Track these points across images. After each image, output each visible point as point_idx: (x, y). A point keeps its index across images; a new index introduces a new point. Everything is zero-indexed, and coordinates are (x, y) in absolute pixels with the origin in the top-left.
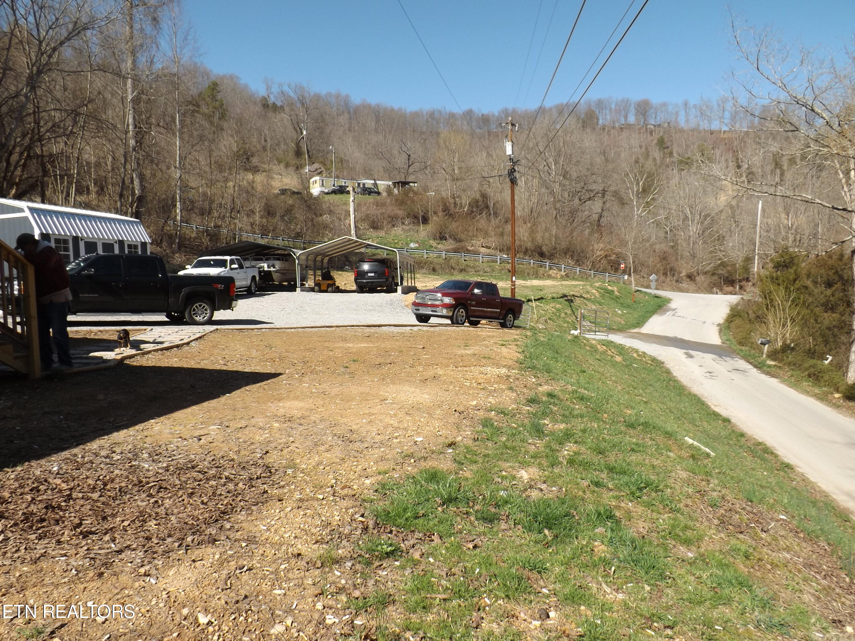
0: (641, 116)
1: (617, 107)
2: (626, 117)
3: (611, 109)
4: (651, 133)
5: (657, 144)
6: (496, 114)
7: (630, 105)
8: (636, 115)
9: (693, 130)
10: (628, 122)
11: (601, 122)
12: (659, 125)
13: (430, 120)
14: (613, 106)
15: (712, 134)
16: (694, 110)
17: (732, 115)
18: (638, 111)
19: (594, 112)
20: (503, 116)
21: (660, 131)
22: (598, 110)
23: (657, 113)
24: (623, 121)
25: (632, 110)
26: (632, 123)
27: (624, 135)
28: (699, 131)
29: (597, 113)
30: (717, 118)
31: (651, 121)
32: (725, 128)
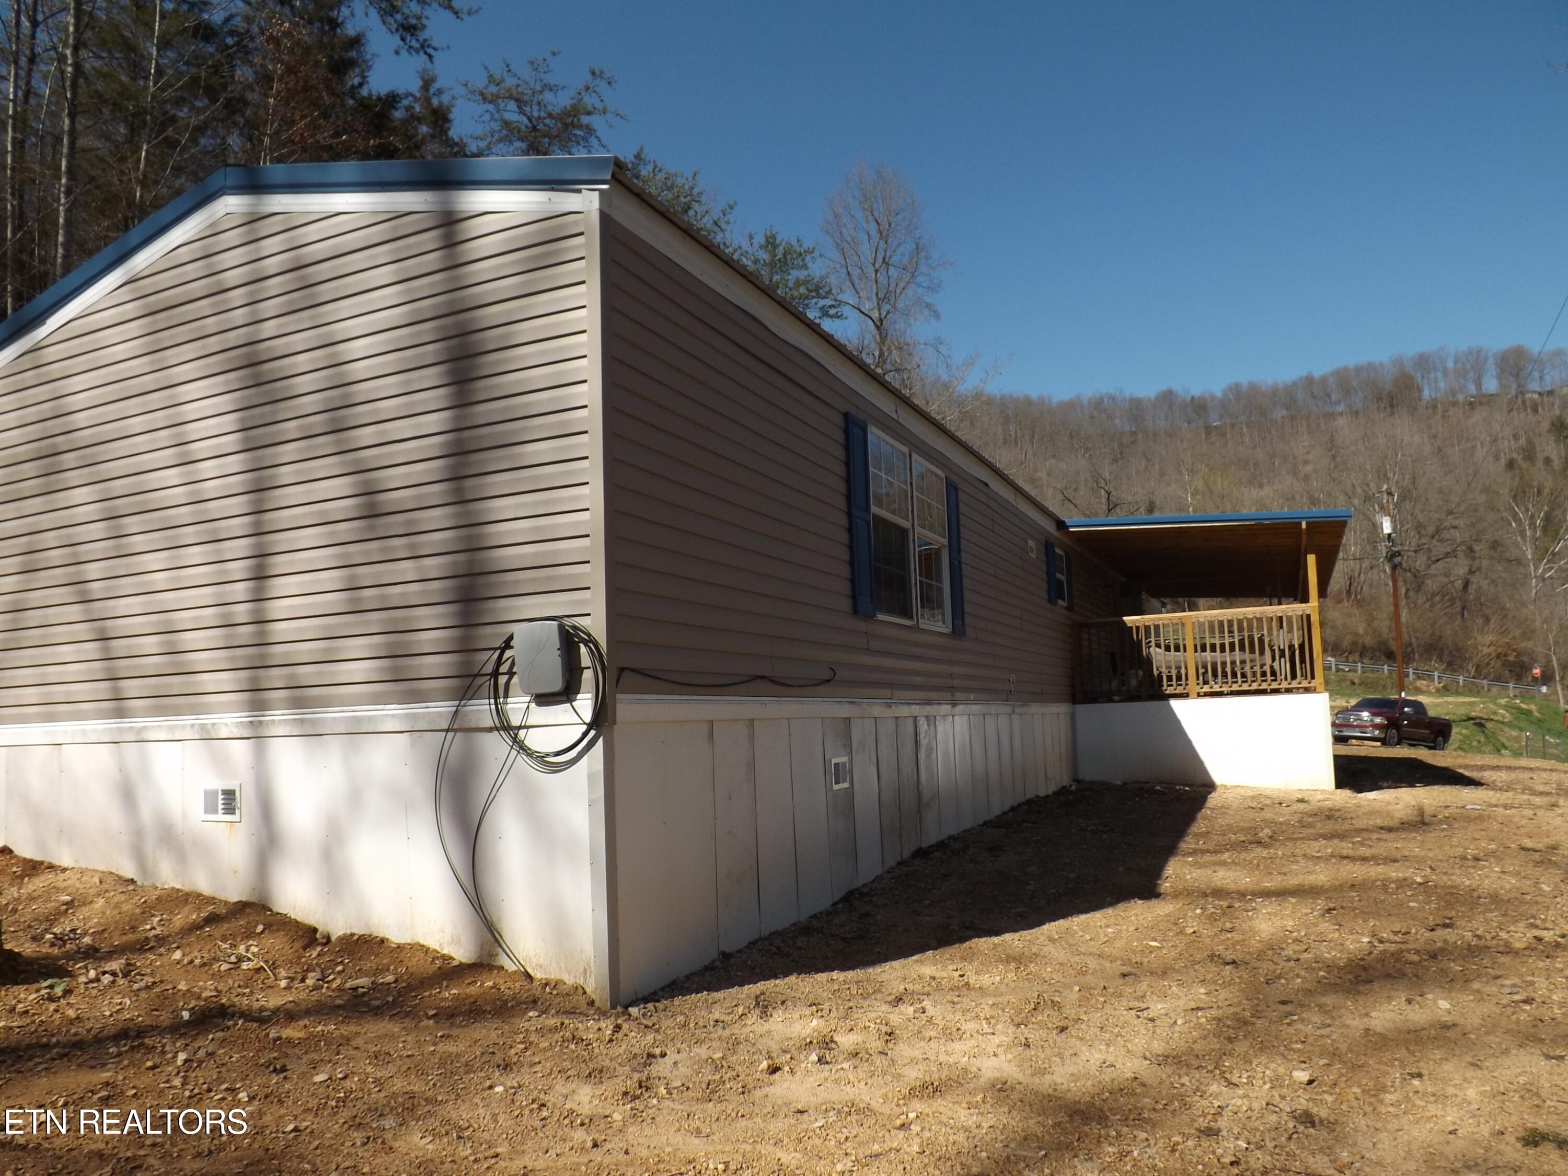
0: (1512, 378)
1: (1459, 365)
2: (1479, 385)
3: (1445, 369)
4: (1535, 410)
5: (1549, 431)
6: (1219, 394)
7: (1486, 359)
8: (1499, 377)
10: (1484, 392)
11: (1426, 394)
12: (1550, 393)
13: (1096, 414)
14: (1450, 364)
18: (1503, 371)
19: (1411, 378)
20: (1232, 397)
21: (1553, 404)
22: (1419, 375)
23: (1542, 371)
24: (1472, 389)
25: (1491, 369)
26: (1491, 393)
27: (1476, 419)
29: (1419, 379)
31: (1534, 386)
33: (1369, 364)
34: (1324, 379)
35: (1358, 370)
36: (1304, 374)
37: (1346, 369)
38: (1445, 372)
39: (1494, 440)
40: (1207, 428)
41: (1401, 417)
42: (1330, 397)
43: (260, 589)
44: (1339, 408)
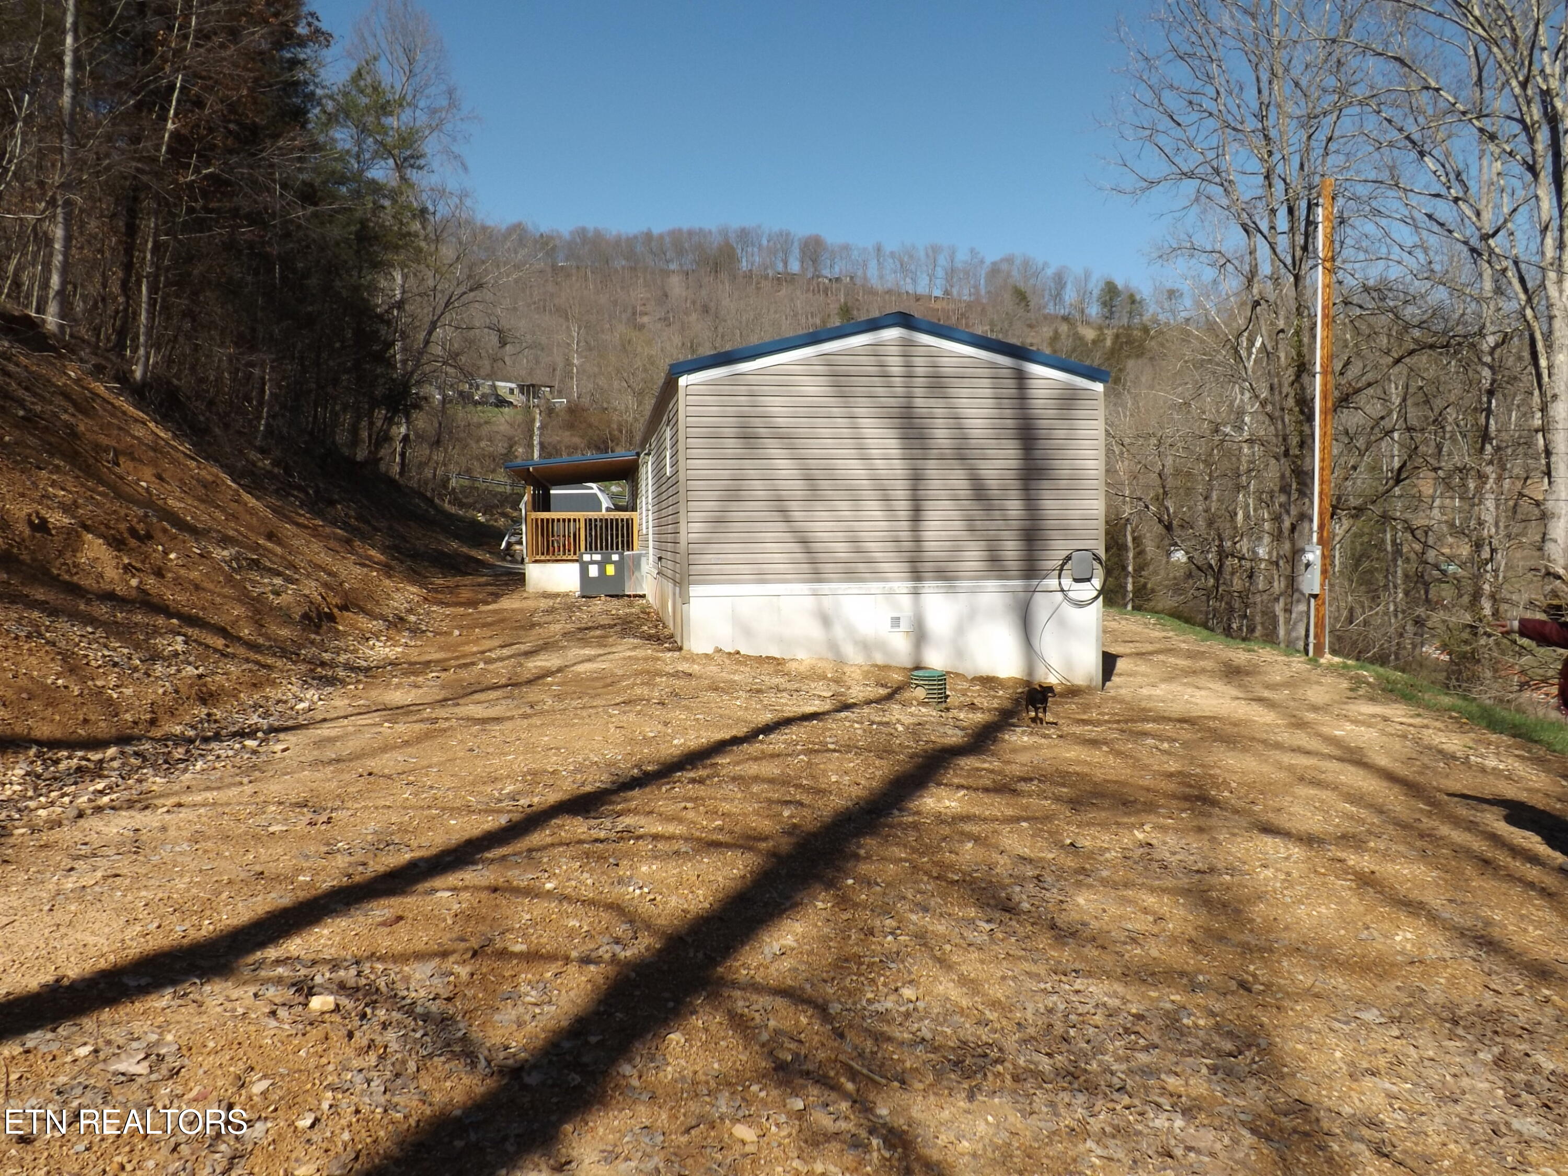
0: (810, 263)
1: (771, 243)
2: (786, 263)
4: (826, 293)
6: (566, 235)
7: (792, 243)
8: (801, 260)
9: (889, 292)
10: (789, 271)
11: (744, 264)
12: (838, 280)
14: (764, 242)
15: (918, 300)
16: (891, 261)
17: (947, 274)
18: (804, 255)
19: (733, 249)
20: (578, 240)
21: (839, 290)
22: (740, 247)
23: (834, 260)
24: (780, 267)
25: (796, 252)
26: (794, 272)
27: (783, 292)
28: (899, 294)
29: (739, 251)
30: (925, 276)
31: (826, 272)
32: (938, 293)
33: (701, 229)
34: (661, 237)
35: (690, 233)
36: (645, 230)
37: (680, 231)
38: (760, 246)
39: (795, 315)
40: (554, 268)
41: (723, 283)
42: (665, 255)
43: (918, 526)
44: (673, 266)
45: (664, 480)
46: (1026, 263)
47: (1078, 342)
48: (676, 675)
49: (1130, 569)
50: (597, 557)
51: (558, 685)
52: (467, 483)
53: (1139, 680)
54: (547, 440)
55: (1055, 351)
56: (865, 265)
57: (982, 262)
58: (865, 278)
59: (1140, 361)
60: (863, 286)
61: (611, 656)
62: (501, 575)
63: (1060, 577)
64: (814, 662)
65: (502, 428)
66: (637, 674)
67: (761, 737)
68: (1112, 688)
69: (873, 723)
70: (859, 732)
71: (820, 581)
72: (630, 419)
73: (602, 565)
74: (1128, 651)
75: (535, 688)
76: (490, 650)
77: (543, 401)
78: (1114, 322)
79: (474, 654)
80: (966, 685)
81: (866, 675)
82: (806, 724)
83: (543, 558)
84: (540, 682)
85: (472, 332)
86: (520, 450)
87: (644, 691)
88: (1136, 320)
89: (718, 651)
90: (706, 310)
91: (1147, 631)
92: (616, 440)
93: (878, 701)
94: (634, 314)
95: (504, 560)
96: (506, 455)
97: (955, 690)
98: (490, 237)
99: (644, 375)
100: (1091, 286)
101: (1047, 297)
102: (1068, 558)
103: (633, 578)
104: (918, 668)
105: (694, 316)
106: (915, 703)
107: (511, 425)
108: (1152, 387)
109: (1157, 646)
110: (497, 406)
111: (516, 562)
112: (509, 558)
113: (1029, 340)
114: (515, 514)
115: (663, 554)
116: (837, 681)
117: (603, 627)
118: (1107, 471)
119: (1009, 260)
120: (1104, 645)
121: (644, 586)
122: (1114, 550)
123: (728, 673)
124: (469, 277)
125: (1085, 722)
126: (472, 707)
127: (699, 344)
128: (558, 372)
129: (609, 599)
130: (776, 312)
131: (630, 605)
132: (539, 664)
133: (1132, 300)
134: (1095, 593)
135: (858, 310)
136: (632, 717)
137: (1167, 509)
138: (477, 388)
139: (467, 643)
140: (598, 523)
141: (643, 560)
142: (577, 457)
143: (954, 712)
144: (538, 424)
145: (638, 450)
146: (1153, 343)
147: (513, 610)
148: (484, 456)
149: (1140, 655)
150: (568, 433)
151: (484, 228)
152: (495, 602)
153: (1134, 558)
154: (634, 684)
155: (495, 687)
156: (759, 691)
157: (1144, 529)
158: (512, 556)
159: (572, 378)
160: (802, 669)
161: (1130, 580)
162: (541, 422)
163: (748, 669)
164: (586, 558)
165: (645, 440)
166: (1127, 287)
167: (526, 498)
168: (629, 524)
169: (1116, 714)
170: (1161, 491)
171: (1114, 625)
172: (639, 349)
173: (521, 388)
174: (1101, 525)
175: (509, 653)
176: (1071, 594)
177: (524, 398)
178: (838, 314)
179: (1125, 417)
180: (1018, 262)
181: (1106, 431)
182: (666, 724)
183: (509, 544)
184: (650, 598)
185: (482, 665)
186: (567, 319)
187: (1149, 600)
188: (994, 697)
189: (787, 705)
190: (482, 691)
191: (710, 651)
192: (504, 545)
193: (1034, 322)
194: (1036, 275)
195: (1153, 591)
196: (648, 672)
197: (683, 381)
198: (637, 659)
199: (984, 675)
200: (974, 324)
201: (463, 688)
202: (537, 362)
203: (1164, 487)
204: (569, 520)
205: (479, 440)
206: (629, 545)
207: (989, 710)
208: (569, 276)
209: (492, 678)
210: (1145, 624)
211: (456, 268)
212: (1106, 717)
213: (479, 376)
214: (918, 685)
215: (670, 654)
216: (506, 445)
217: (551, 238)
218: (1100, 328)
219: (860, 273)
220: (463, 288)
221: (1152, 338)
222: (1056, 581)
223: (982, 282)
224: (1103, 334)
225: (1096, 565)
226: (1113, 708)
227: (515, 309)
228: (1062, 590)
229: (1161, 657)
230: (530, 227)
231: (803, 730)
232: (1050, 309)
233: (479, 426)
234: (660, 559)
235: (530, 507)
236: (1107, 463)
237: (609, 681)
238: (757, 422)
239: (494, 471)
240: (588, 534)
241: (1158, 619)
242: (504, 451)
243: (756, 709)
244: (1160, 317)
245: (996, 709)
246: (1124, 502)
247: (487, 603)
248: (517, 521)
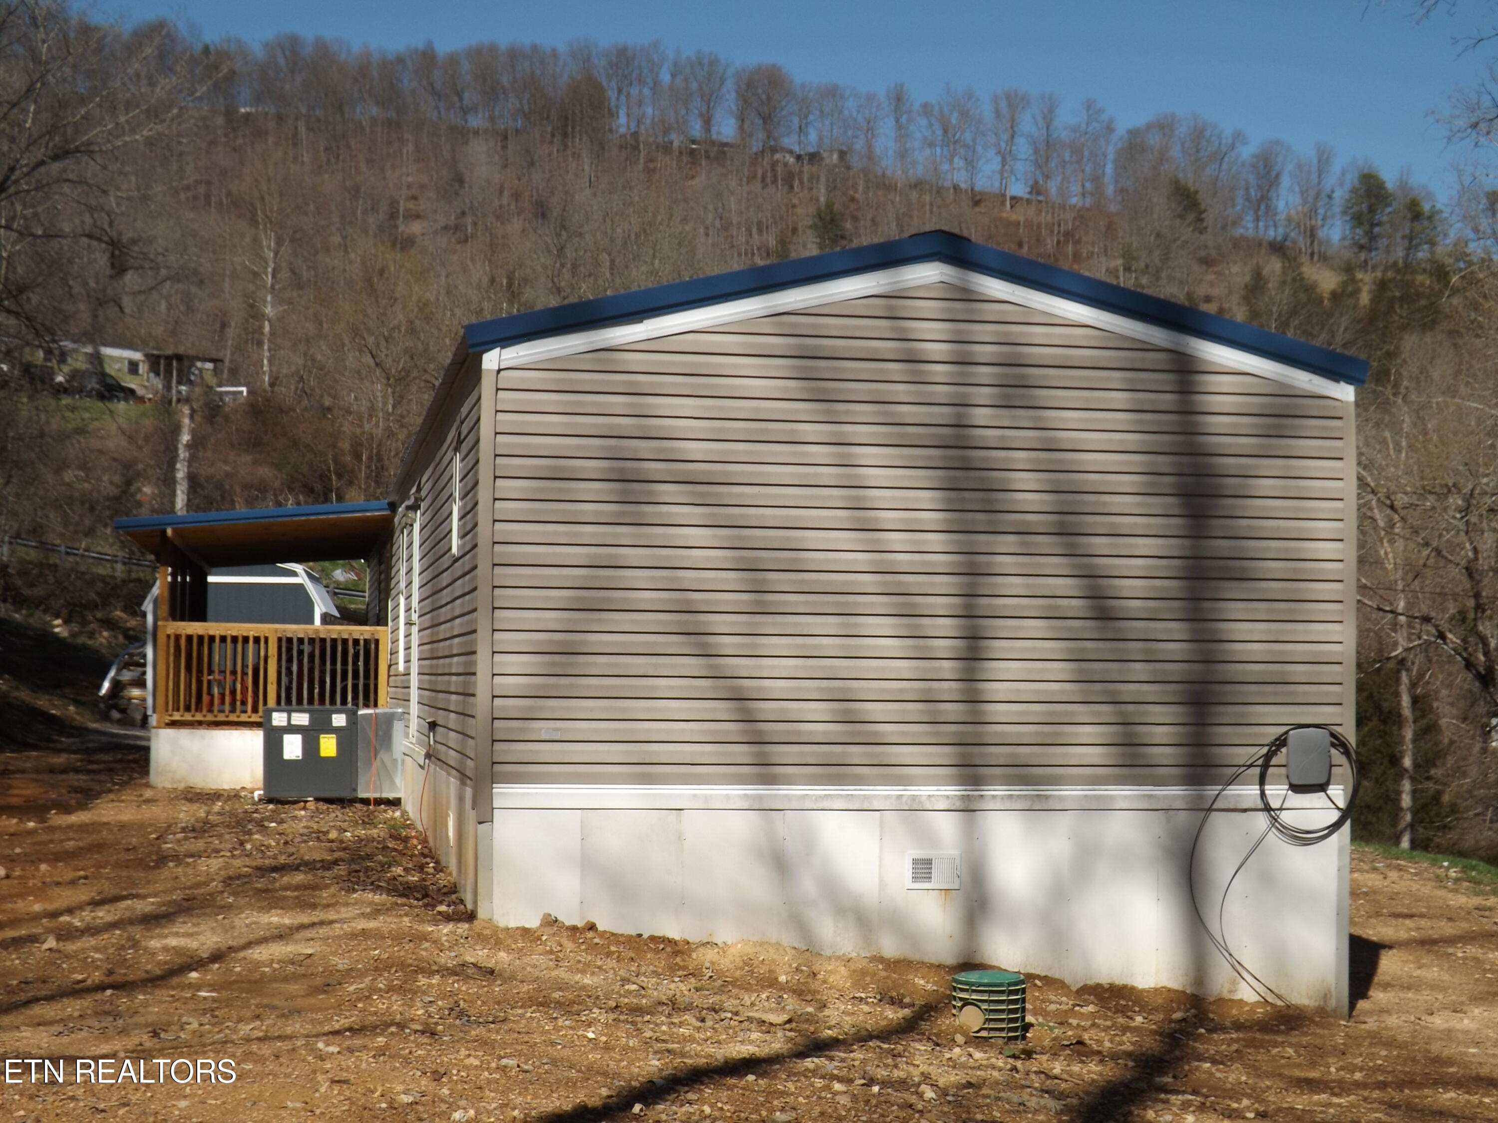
0: (757, 120)
1: (679, 81)
2: (707, 122)
3: (656, 83)
4: (790, 184)
7: (722, 81)
8: (740, 116)
9: (918, 185)
10: (714, 137)
11: (622, 122)
12: (814, 157)
14: (665, 77)
15: (977, 203)
16: (923, 122)
17: (1036, 151)
18: (747, 105)
19: (600, 89)
20: (282, 62)
21: (817, 179)
22: (614, 85)
23: (806, 117)
24: (696, 128)
25: (729, 99)
26: (725, 140)
27: (699, 182)
28: (939, 191)
29: (612, 94)
30: (991, 153)
31: (789, 141)
32: (1018, 189)
33: (535, 48)
34: (453, 60)
35: (514, 55)
36: (421, 46)
37: (493, 49)
38: (656, 85)
39: (726, 227)
40: (230, 113)
41: (577, 156)
42: (461, 99)
43: (972, 670)
44: (476, 121)
45: (445, 562)
46: (1199, 134)
47: (1303, 297)
48: (460, 971)
49: (1407, 762)
50: (301, 719)
51: (212, 987)
52: (33, 555)
53: (1426, 996)
54: (205, 470)
55: (1254, 314)
56: (870, 129)
57: (1109, 129)
58: (870, 156)
59: (1428, 338)
60: (866, 172)
61: (323, 931)
62: (101, 749)
63: (1262, 782)
64: (750, 950)
65: (111, 444)
66: (379, 967)
67: (637, 1108)
68: (1370, 1013)
69: (871, 1082)
70: (843, 1100)
71: (769, 780)
72: (378, 432)
73: (310, 736)
74: (1403, 935)
75: (163, 994)
76: (70, 911)
77: (198, 390)
78: (1376, 257)
79: (36, 917)
80: (1066, 1002)
81: (860, 977)
82: (732, 1081)
83: (188, 717)
84: (175, 980)
85: (55, 244)
86: (147, 490)
87: (396, 1005)
88: (1423, 254)
89: (551, 922)
90: (541, 211)
91: (1441, 893)
92: (347, 475)
93: (888, 1034)
94: (393, 216)
95: (106, 717)
96: (117, 499)
97: (1045, 1013)
98: (99, 50)
99: (409, 344)
100: (1330, 181)
101: (1240, 201)
102: (1281, 742)
103: (376, 764)
104: (968, 966)
105: (516, 225)
106: (960, 1039)
107: (131, 438)
108: (1451, 391)
109: (1464, 926)
110: (102, 397)
111: (132, 723)
112: (115, 715)
113: (1201, 290)
114: (132, 623)
115: (440, 719)
116: (800, 993)
117: (309, 866)
118: (1361, 561)
119: (1165, 126)
120: (1352, 922)
121: (398, 781)
122: (1374, 722)
123: (570, 969)
124: (52, 130)
125: (1312, 1086)
126: (26, 1033)
127: (526, 280)
128: (231, 332)
129: (323, 806)
130: (684, 220)
131: (369, 822)
132: (173, 942)
133: (1414, 211)
134: (1334, 816)
135: (855, 219)
136: (366, 1060)
137: (1484, 641)
138: (63, 359)
139: (22, 895)
140: (306, 648)
141: (398, 726)
142: (267, 509)
143: (1042, 1061)
144: (185, 438)
145: (393, 498)
146: (1455, 301)
147: (122, 826)
148: (71, 500)
149: (1427, 943)
150: (247, 458)
151: (86, 30)
152: (82, 806)
153: (1415, 741)
154: (373, 990)
155: (78, 991)
156: (638, 1010)
157: (1436, 680)
158: (123, 711)
159: (260, 343)
160: (726, 963)
161: (1407, 786)
162: (193, 432)
163: (611, 963)
164: (279, 719)
165: (409, 478)
166: (1403, 185)
167: (156, 591)
168: (370, 649)
169: (1379, 1069)
170: (1471, 603)
171: (1372, 880)
172: (400, 290)
173: (154, 362)
174: (1348, 674)
175: (109, 918)
176: (1286, 817)
177: (158, 383)
178: (814, 227)
179: (1398, 450)
180: (1182, 130)
181: (1360, 479)
182: (438, 1076)
183: (117, 686)
184: (410, 807)
185: (51, 943)
186: (253, 222)
187: (1445, 827)
188: (1125, 1029)
189: (692, 1039)
190: (50, 998)
191: (533, 922)
192: (106, 685)
193: (1214, 253)
194: (1219, 157)
195: (1454, 809)
196: (402, 965)
197: (491, 360)
198: (378, 936)
199: (1104, 980)
200: (1091, 255)
201: (11, 991)
202: (190, 310)
203: (1477, 596)
204: (246, 639)
205: (62, 466)
206: (370, 697)
207: (1115, 1056)
208: (260, 134)
209: (73, 970)
210: (1438, 878)
211: (25, 111)
212: (1358, 1076)
213: (67, 335)
214: (966, 1003)
215: (446, 929)
216: (117, 479)
217: (225, 55)
218: (1348, 269)
219: (859, 145)
220: (38, 153)
221: (1455, 291)
222: (1255, 790)
223: (1109, 169)
224: (1353, 280)
225: (1337, 756)
226: (1372, 1057)
227: (145, 198)
228: (1267, 808)
229: (1472, 950)
230: (183, 30)
231: (724, 1095)
232: (1248, 228)
233: (63, 437)
234: (433, 726)
235: (165, 609)
236: (1361, 545)
237: (319, 981)
238: (645, 448)
239: (90, 532)
240: (284, 671)
241: (1465, 869)
242: (113, 491)
243: (626, 1049)
244: (1472, 246)
245: (1129, 1055)
246: (1395, 626)
247: (67, 809)
248: (136, 638)
